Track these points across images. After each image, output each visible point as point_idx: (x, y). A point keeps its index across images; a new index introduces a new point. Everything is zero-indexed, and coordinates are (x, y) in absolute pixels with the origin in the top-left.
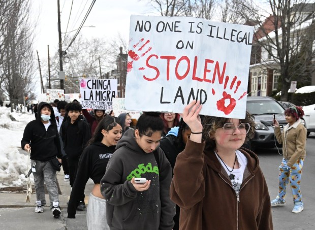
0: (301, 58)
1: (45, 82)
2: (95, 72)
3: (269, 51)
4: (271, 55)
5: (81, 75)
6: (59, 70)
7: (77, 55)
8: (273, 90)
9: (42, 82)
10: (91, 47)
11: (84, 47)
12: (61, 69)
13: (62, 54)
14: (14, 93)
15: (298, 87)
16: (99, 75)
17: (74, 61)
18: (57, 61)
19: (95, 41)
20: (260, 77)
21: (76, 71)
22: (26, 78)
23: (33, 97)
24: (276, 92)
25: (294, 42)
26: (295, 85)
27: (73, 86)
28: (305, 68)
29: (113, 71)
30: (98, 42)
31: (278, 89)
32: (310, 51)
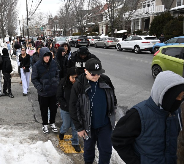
0: (118, 21)
1: (22, 28)
2: (40, 25)
3: (106, 18)
4: (107, 19)
5: (35, 25)
6: (27, 25)
7: (34, 18)
8: (108, 31)
9: (20, 29)
10: (39, 15)
11: (36, 15)
12: (28, 25)
13: (28, 19)
14: (10, 33)
15: (118, 31)
16: (42, 26)
17: (32, 21)
18: (26, 21)
19: (40, 13)
20: (103, 27)
21: (33, 24)
22: (15, 27)
23: (17, 34)
24: (109, 32)
25: (116, 14)
26: (117, 30)
27: (32, 30)
28: (120, 24)
29: (47, 24)
30: (41, 13)
31: (110, 31)
32: (122, 18)
